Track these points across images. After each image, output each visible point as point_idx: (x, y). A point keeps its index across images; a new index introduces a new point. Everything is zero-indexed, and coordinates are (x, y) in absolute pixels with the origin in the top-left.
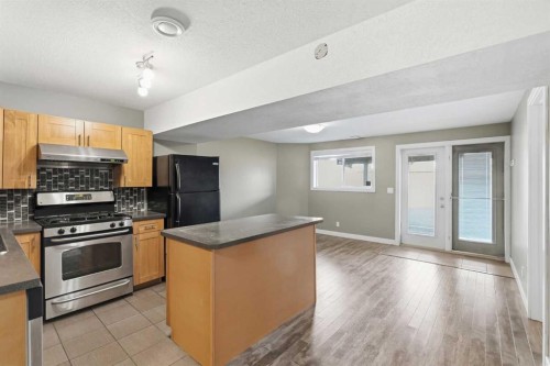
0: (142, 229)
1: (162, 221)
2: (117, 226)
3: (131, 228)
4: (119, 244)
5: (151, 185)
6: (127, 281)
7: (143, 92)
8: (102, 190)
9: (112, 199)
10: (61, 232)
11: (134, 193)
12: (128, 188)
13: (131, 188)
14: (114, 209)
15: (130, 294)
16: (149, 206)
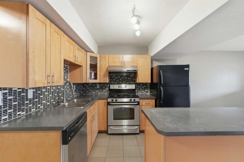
0: (144, 103)
1: (154, 101)
2: (133, 101)
3: (139, 103)
4: (134, 109)
5: (150, 82)
6: (137, 127)
7: (138, 34)
8: (131, 84)
9: (134, 88)
10: (112, 100)
11: (143, 86)
12: (141, 83)
13: (143, 83)
14: (135, 92)
15: (138, 134)
16: (151, 92)
